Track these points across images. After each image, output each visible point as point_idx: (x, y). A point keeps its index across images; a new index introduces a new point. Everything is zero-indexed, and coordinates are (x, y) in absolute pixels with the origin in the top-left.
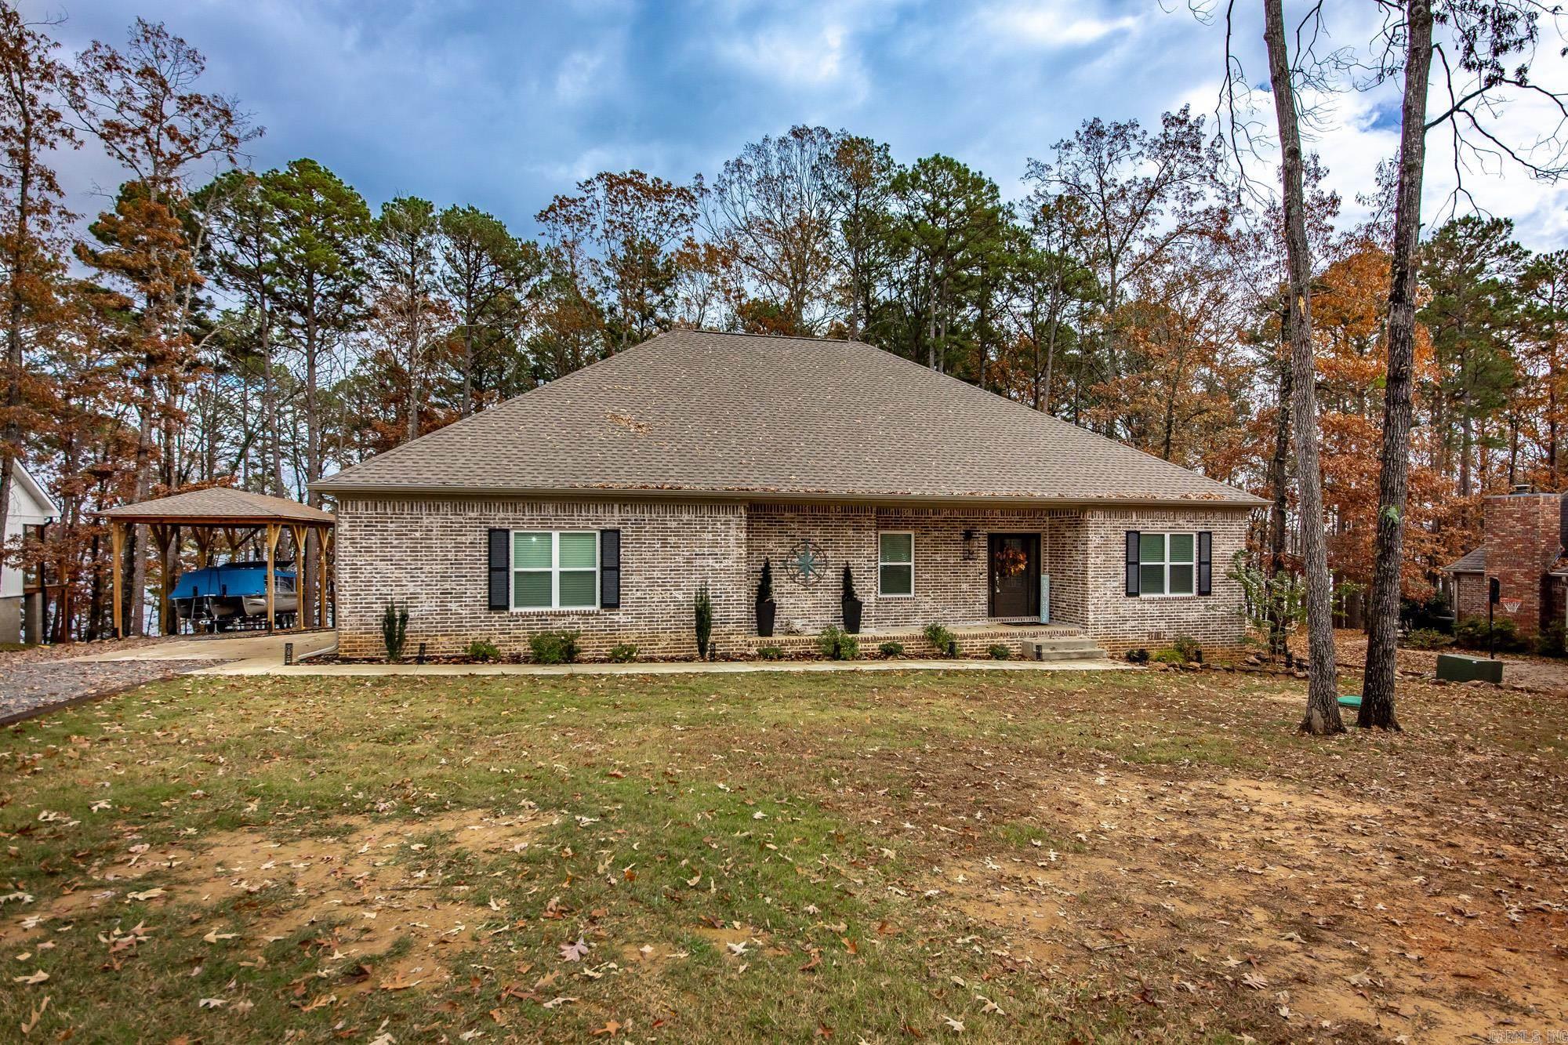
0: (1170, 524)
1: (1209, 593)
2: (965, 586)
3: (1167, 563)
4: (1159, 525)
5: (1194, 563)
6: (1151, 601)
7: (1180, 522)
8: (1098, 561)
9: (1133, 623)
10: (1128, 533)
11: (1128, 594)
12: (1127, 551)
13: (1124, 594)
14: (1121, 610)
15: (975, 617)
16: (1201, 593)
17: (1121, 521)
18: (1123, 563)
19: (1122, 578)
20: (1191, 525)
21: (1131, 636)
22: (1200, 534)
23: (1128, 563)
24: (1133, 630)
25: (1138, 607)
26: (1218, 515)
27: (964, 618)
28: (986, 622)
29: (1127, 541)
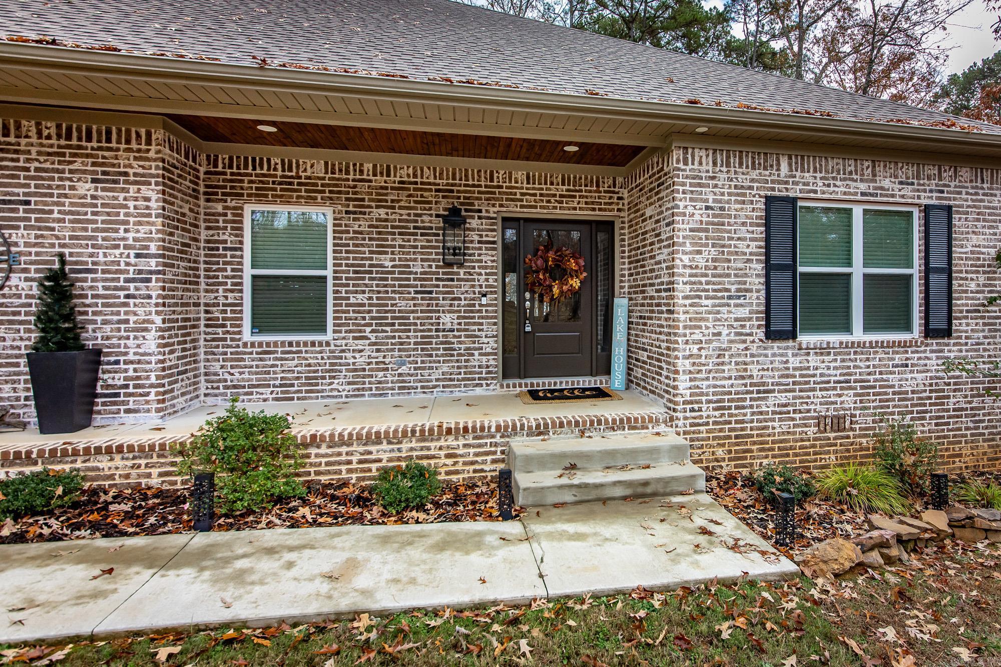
0: (863, 187)
1: (947, 333)
2: (447, 319)
3: (858, 270)
4: (840, 189)
5: (916, 270)
6: (823, 350)
7: (886, 183)
8: (700, 260)
9: (782, 398)
10: (769, 200)
11: (771, 335)
12: (768, 240)
13: (762, 336)
14: (754, 369)
15: (471, 379)
16: (929, 332)
17: (754, 174)
18: (759, 268)
19: (757, 299)
20: (907, 191)
21: (778, 426)
22: (927, 210)
23: (769, 267)
24: (782, 411)
25: (794, 362)
26: (965, 173)
27: (448, 381)
28: (495, 389)
29: (767, 218)
